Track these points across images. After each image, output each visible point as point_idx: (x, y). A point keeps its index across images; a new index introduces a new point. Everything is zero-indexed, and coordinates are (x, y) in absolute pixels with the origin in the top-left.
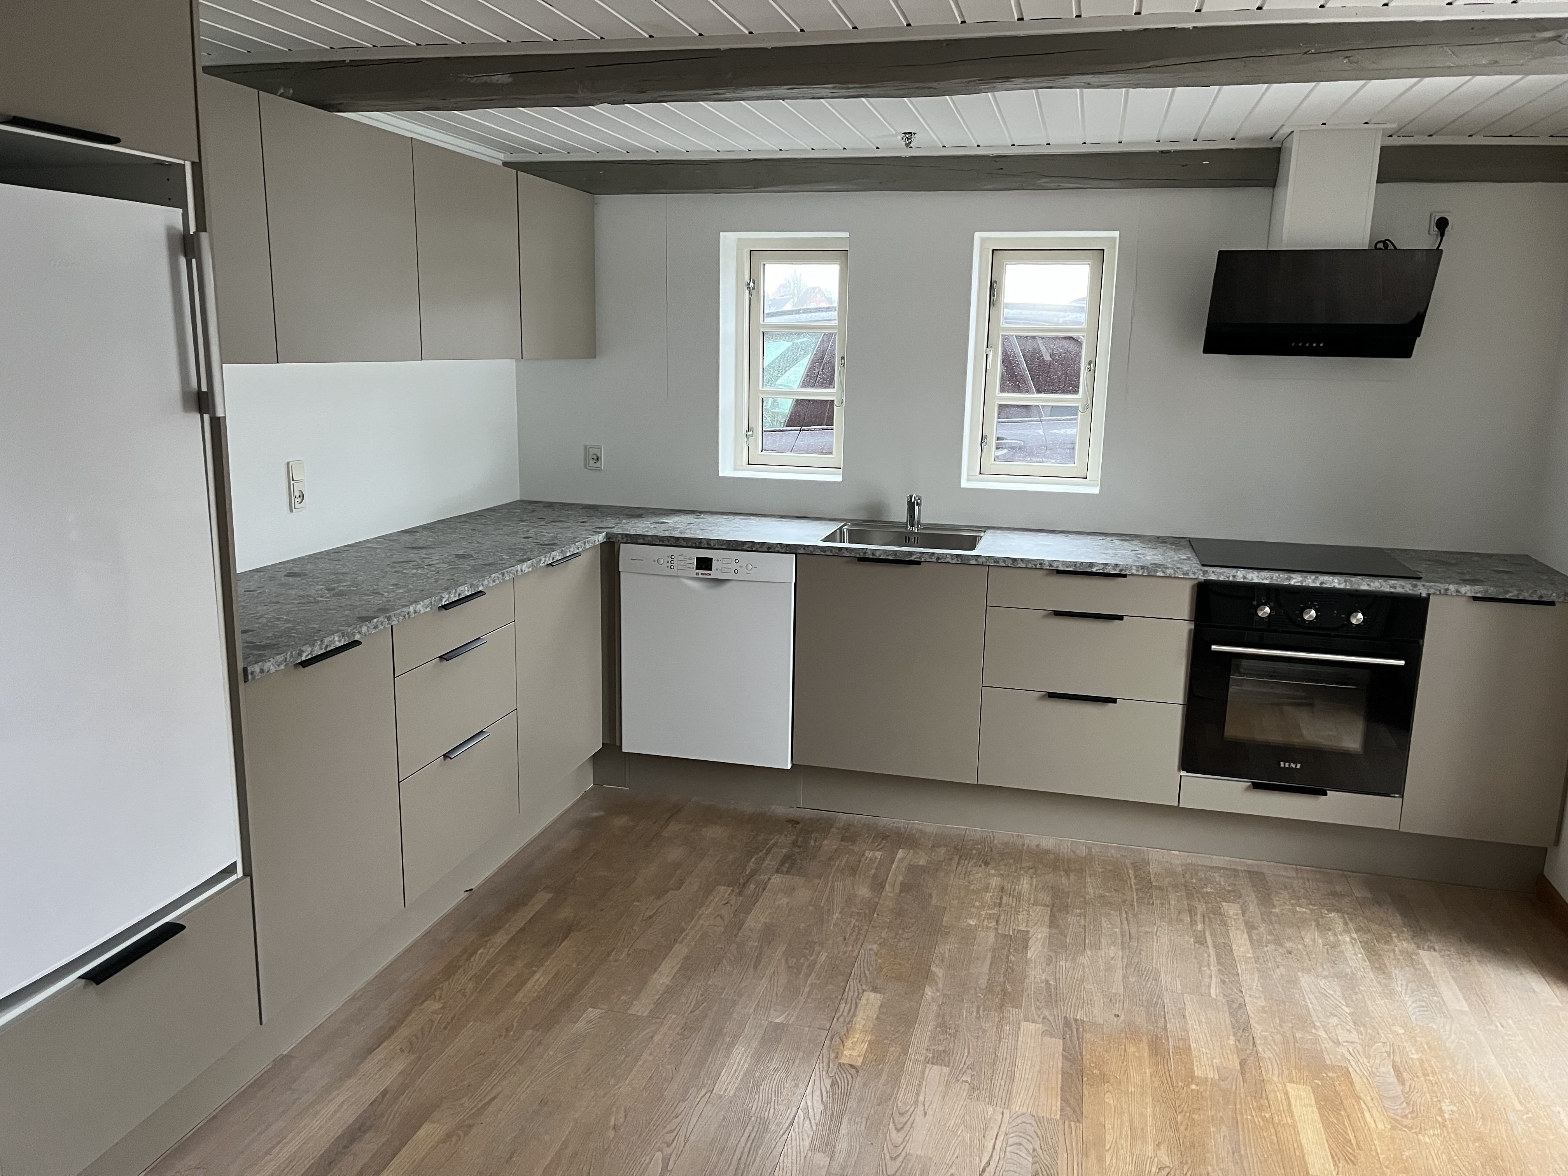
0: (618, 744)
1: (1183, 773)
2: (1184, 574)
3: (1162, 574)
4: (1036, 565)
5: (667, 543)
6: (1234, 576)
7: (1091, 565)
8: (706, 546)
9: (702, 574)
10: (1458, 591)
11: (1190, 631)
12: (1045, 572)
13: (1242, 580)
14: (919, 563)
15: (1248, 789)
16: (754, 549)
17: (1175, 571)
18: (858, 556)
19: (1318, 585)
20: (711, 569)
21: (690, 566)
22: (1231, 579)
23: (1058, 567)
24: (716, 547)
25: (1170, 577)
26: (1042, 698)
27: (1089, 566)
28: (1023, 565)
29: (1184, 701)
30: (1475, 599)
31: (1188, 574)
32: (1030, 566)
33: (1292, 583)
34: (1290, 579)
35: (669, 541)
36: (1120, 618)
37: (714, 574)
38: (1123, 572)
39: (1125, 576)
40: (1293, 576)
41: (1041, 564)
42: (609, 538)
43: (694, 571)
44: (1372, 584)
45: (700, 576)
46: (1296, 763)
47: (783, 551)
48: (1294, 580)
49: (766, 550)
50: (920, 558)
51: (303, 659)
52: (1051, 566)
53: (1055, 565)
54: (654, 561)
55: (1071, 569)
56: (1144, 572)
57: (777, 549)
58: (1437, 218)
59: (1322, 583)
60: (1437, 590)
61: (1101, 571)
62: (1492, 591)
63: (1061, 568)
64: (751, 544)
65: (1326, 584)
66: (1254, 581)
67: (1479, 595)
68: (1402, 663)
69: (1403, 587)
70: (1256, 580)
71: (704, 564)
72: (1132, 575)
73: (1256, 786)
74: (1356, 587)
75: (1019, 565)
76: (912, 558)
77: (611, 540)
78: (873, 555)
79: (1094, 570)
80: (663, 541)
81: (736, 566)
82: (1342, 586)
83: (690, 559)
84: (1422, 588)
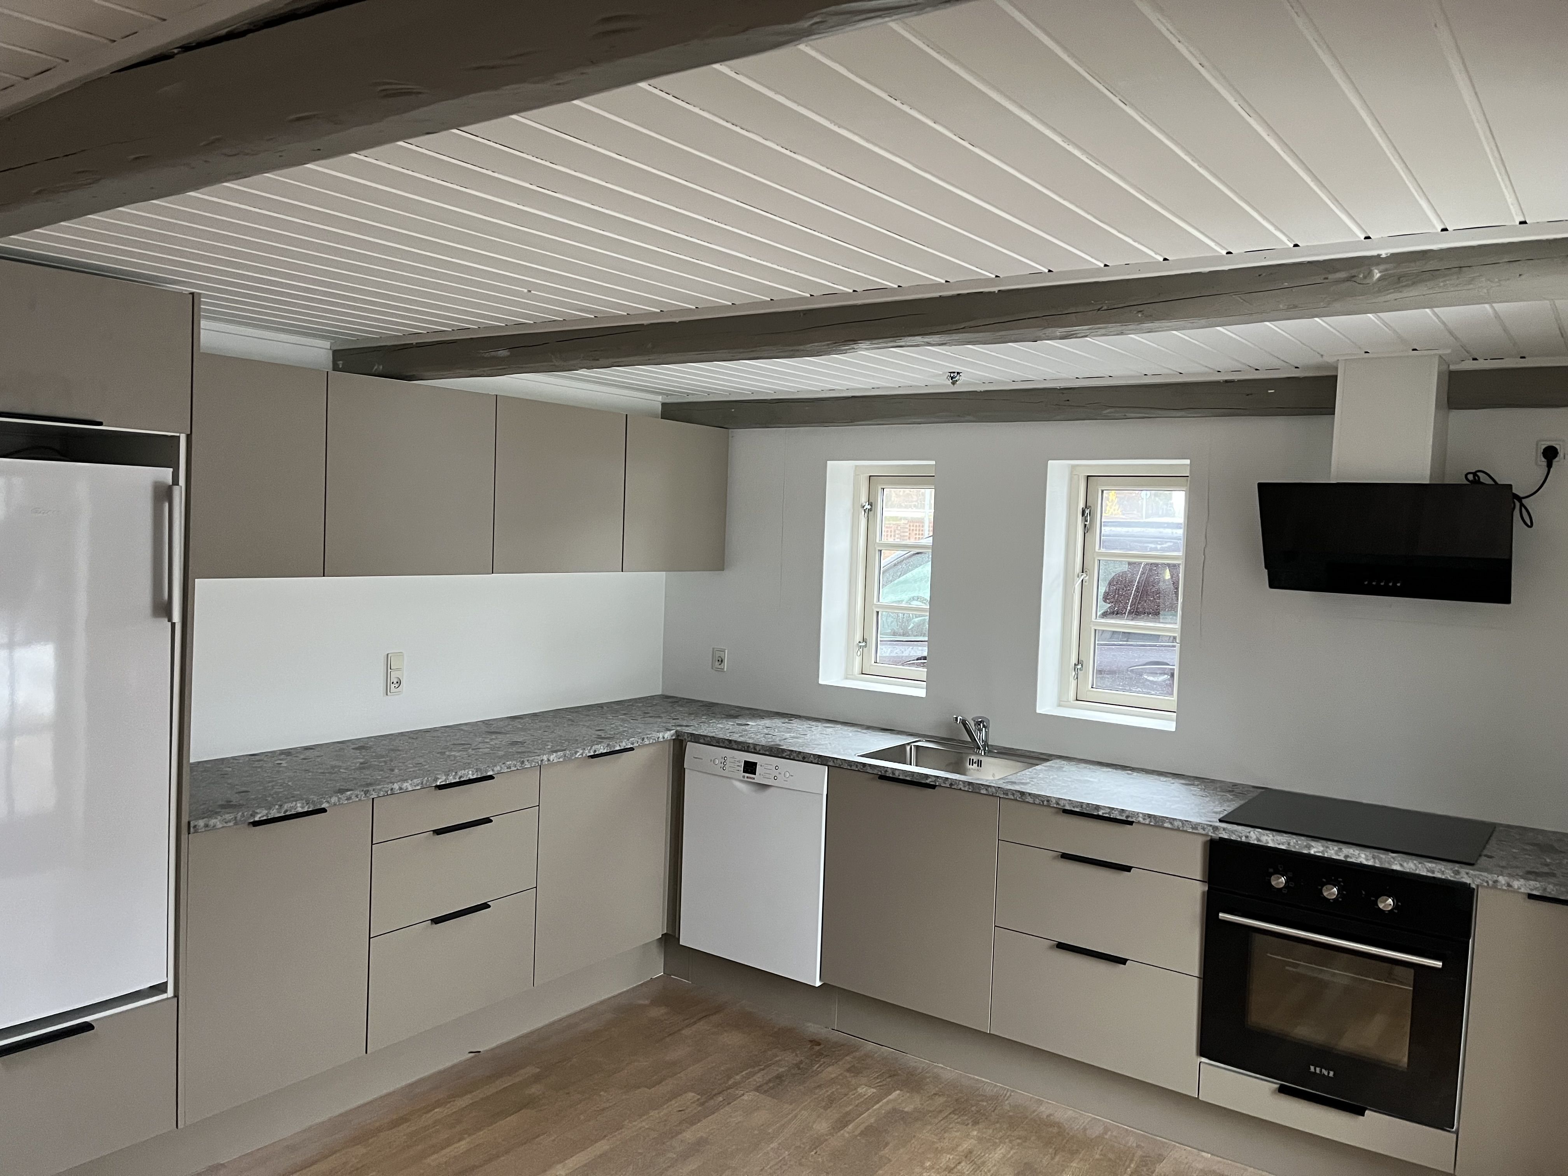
0: (677, 936)
1: (1204, 1060)
2: (1193, 828)
3: (1170, 826)
4: (1043, 801)
5: (721, 744)
6: (1247, 837)
7: (1098, 807)
8: (753, 750)
9: (747, 777)
10: (1509, 885)
11: (1203, 893)
12: (1053, 810)
13: (1256, 842)
14: (933, 787)
15: (1276, 1092)
16: (792, 757)
17: (1183, 824)
18: (880, 773)
19: (1342, 858)
20: (755, 774)
21: (739, 768)
22: (1244, 839)
23: (1064, 806)
24: (761, 752)
25: (1178, 829)
26: (1051, 947)
27: (1095, 808)
28: (1031, 801)
29: (1200, 973)
30: (1531, 896)
31: (1197, 829)
32: (1038, 801)
33: (1312, 852)
35: (724, 743)
36: (1128, 869)
37: (758, 778)
38: (1130, 819)
39: (1131, 823)
40: (1313, 843)
41: (1048, 801)
42: (678, 736)
43: (741, 774)
44: (1405, 864)
45: (746, 779)
46: (1329, 1070)
47: (816, 762)
48: (1315, 850)
49: (802, 759)
50: (935, 781)
51: (257, 819)
52: (1058, 804)
53: (1062, 803)
54: (711, 760)
55: (1078, 810)
56: (1150, 822)
57: (810, 759)
58: (1543, 447)
59: (1347, 856)
60: (1483, 880)
61: (1108, 815)
62: (1552, 890)
63: (1067, 808)
64: (789, 753)
65: (1351, 858)
66: (1269, 845)
67: (1535, 893)
68: (1439, 964)
69: (1443, 873)
70: (1272, 843)
71: (750, 768)
72: (1139, 822)
73: (1282, 1090)
74: (1386, 866)
75: (1027, 800)
76: (928, 781)
77: (679, 738)
78: (894, 774)
79: (1100, 813)
80: (718, 742)
81: (776, 773)
82: (1370, 863)
83: (739, 762)
84: (1465, 876)
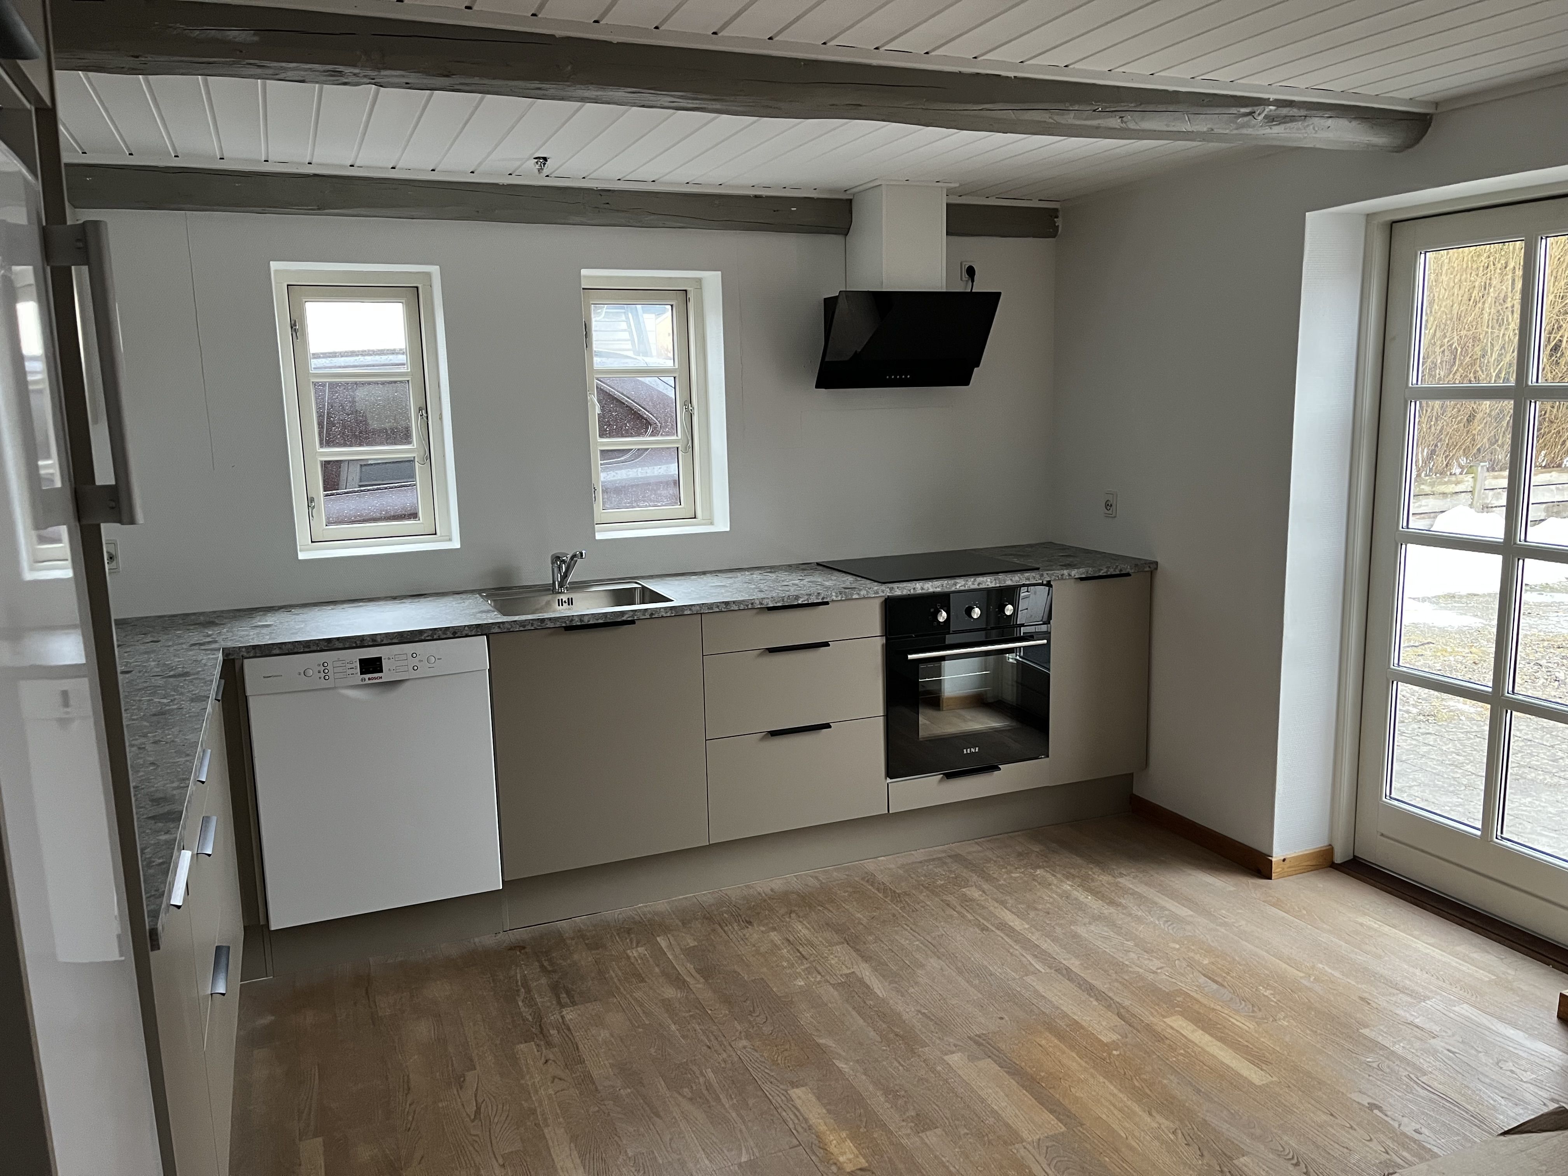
0: (264, 919)
1: (889, 780)
2: (875, 593)
3: (857, 597)
4: (747, 606)
5: (315, 648)
6: (914, 589)
7: (797, 597)
8: (370, 644)
9: (369, 679)
10: (1070, 575)
11: (883, 645)
12: (756, 610)
13: (920, 591)
14: (632, 622)
15: (941, 780)
16: (435, 637)
17: (867, 592)
18: (564, 625)
20: (382, 671)
21: (351, 671)
22: (912, 591)
23: (768, 604)
24: (385, 642)
25: (864, 598)
26: (763, 739)
27: (795, 599)
28: (735, 608)
29: (884, 712)
30: (1082, 579)
31: (879, 593)
32: (742, 607)
33: (958, 587)
34: (955, 584)
35: (317, 645)
36: (826, 644)
37: (386, 676)
38: (825, 600)
39: (827, 603)
40: (958, 581)
41: (752, 604)
42: (229, 656)
43: (358, 678)
44: (1013, 579)
45: (367, 682)
46: (975, 747)
47: (473, 633)
48: (960, 585)
49: (452, 636)
50: (633, 616)
52: (761, 604)
53: (765, 602)
54: (300, 674)
55: (779, 605)
56: (843, 597)
57: (464, 633)
58: (966, 267)
60: (1057, 576)
61: (806, 602)
62: (1091, 572)
63: (771, 605)
64: (431, 632)
65: (982, 584)
67: (1084, 576)
69: (1034, 578)
70: (931, 590)
71: (371, 666)
72: (833, 601)
73: (949, 776)
74: (1003, 583)
75: (732, 608)
76: (624, 618)
77: (232, 658)
78: (581, 621)
79: (800, 602)
80: (309, 647)
81: (415, 661)
82: (994, 584)
83: (350, 663)
84: (1046, 576)
